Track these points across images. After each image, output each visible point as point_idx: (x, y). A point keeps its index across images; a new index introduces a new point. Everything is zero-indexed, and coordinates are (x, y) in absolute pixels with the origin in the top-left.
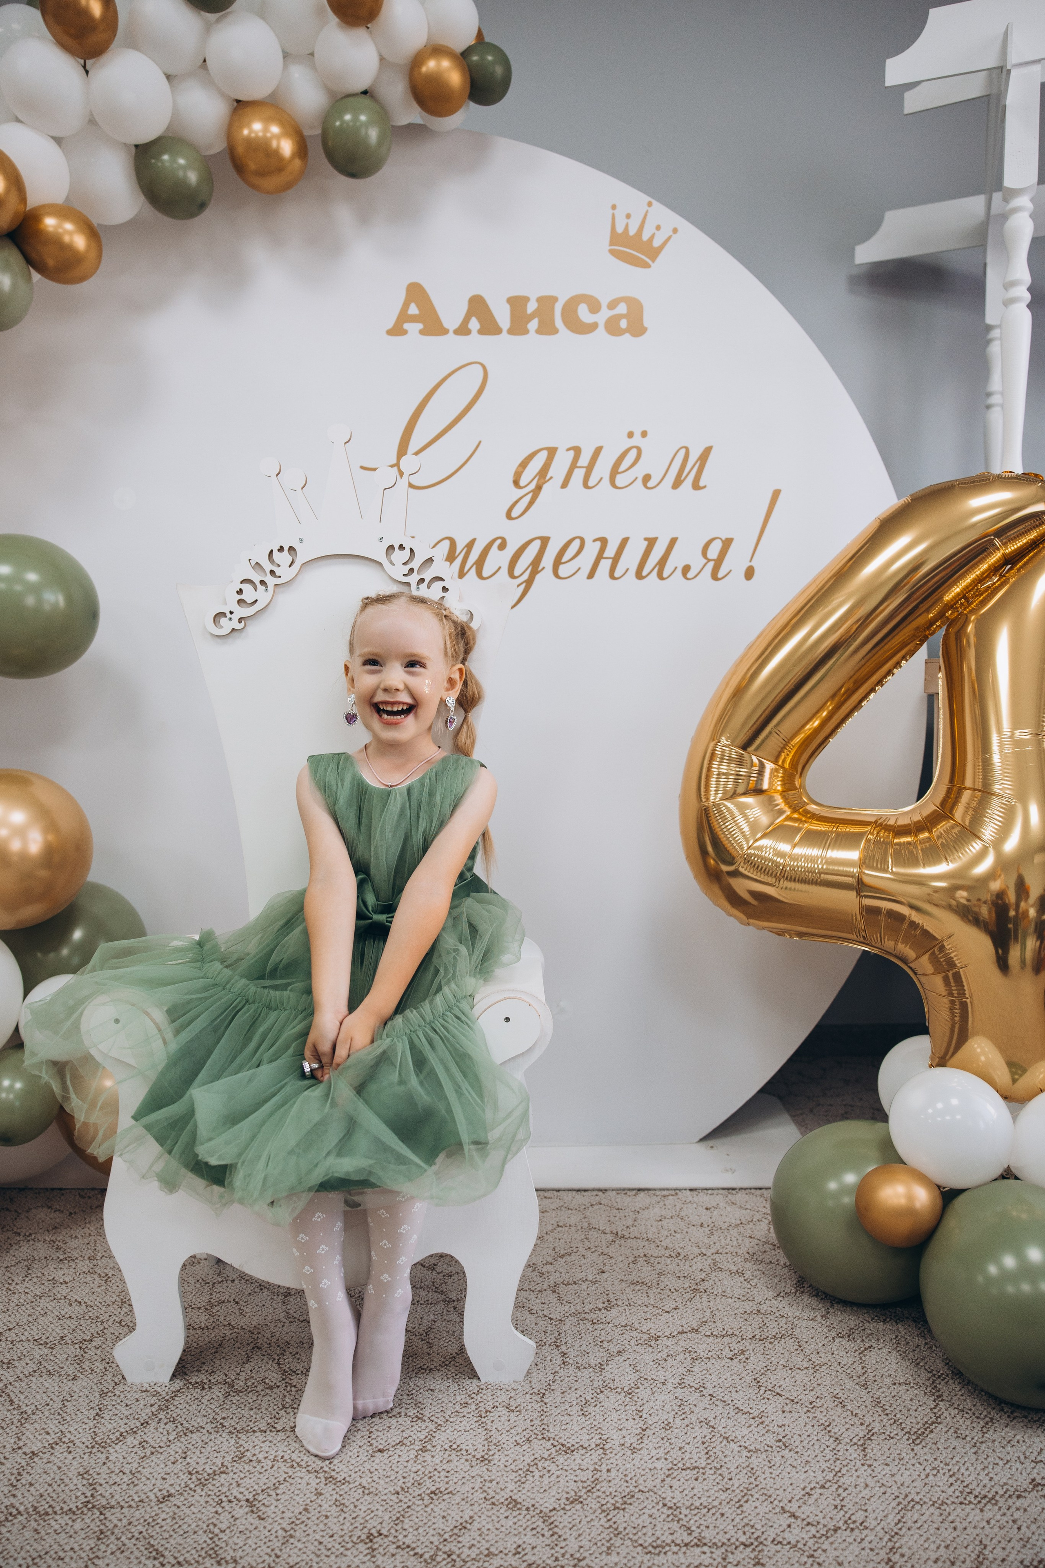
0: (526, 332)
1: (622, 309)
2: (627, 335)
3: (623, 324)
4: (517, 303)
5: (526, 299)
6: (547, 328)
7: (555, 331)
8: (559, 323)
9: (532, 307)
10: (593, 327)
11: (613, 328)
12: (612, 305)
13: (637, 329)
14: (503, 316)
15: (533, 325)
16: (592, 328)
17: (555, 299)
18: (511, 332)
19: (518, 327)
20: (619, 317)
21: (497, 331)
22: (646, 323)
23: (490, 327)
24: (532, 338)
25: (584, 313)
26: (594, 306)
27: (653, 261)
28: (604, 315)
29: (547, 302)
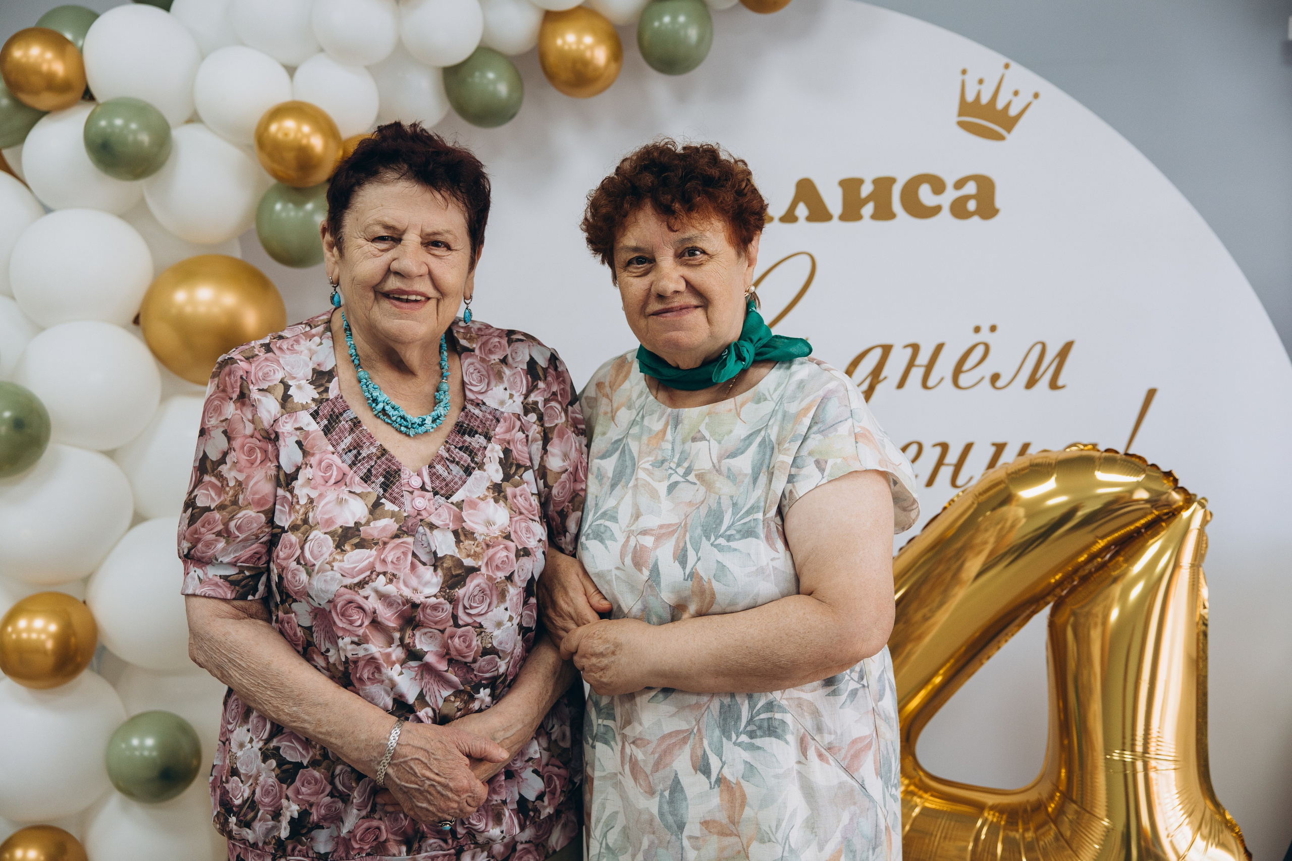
0: (859, 217)
1: (971, 188)
2: (976, 219)
3: (972, 205)
4: (850, 186)
5: (859, 182)
6: (884, 213)
7: (891, 216)
8: (897, 205)
9: (866, 190)
10: (937, 210)
11: (959, 210)
12: (959, 184)
13: (988, 210)
14: (834, 201)
15: (868, 210)
16: (935, 211)
17: (891, 181)
18: (843, 218)
19: (851, 213)
20: (966, 198)
21: (826, 217)
22: (999, 203)
23: (819, 213)
24: (867, 224)
25: (926, 195)
26: (938, 186)
27: (1009, 130)
28: (950, 195)
29: (884, 185)
